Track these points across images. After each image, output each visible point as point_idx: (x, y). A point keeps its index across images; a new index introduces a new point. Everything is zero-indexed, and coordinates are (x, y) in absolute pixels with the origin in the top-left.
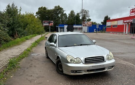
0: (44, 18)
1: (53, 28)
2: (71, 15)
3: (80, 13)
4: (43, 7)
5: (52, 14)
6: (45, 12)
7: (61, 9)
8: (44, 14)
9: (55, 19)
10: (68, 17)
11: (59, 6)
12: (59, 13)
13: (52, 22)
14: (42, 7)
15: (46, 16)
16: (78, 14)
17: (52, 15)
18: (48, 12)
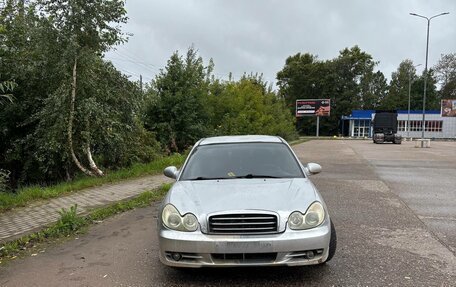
0: (303, 91)
1: (330, 122)
2: (400, 77)
3: (438, 69)
4: (303, 53)
5: (332, 75)
6: (306, 71)
7: (365, 58)
8: (303, 76)
9: (341, 91)
10: (388, 83)
11: (356, 49)
12: (356, 73)
13: (328, 101)
14: (298, 55)
15: (312, 82)
16: (428, 74)
17: (331, 79)
18: (319, 70)
